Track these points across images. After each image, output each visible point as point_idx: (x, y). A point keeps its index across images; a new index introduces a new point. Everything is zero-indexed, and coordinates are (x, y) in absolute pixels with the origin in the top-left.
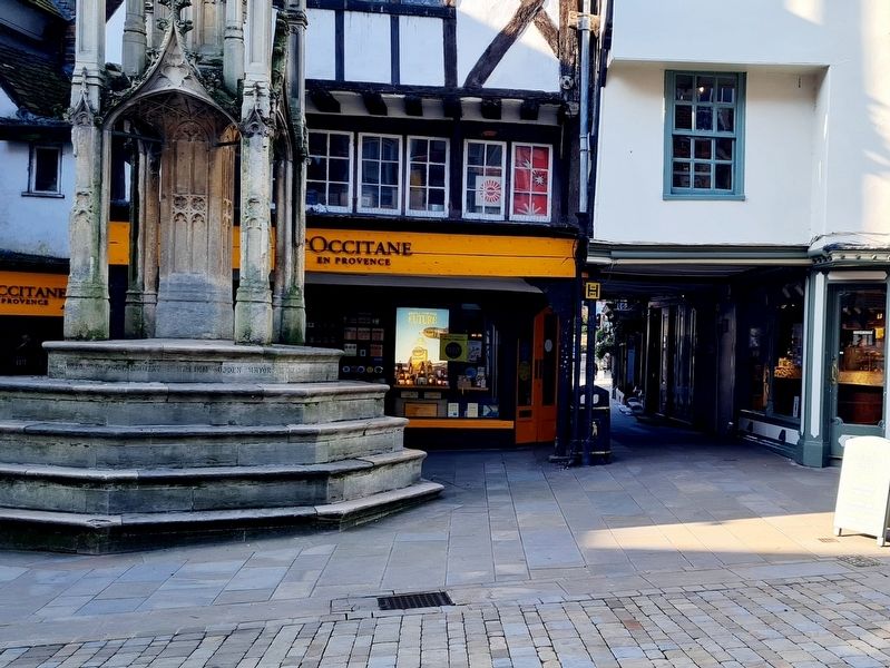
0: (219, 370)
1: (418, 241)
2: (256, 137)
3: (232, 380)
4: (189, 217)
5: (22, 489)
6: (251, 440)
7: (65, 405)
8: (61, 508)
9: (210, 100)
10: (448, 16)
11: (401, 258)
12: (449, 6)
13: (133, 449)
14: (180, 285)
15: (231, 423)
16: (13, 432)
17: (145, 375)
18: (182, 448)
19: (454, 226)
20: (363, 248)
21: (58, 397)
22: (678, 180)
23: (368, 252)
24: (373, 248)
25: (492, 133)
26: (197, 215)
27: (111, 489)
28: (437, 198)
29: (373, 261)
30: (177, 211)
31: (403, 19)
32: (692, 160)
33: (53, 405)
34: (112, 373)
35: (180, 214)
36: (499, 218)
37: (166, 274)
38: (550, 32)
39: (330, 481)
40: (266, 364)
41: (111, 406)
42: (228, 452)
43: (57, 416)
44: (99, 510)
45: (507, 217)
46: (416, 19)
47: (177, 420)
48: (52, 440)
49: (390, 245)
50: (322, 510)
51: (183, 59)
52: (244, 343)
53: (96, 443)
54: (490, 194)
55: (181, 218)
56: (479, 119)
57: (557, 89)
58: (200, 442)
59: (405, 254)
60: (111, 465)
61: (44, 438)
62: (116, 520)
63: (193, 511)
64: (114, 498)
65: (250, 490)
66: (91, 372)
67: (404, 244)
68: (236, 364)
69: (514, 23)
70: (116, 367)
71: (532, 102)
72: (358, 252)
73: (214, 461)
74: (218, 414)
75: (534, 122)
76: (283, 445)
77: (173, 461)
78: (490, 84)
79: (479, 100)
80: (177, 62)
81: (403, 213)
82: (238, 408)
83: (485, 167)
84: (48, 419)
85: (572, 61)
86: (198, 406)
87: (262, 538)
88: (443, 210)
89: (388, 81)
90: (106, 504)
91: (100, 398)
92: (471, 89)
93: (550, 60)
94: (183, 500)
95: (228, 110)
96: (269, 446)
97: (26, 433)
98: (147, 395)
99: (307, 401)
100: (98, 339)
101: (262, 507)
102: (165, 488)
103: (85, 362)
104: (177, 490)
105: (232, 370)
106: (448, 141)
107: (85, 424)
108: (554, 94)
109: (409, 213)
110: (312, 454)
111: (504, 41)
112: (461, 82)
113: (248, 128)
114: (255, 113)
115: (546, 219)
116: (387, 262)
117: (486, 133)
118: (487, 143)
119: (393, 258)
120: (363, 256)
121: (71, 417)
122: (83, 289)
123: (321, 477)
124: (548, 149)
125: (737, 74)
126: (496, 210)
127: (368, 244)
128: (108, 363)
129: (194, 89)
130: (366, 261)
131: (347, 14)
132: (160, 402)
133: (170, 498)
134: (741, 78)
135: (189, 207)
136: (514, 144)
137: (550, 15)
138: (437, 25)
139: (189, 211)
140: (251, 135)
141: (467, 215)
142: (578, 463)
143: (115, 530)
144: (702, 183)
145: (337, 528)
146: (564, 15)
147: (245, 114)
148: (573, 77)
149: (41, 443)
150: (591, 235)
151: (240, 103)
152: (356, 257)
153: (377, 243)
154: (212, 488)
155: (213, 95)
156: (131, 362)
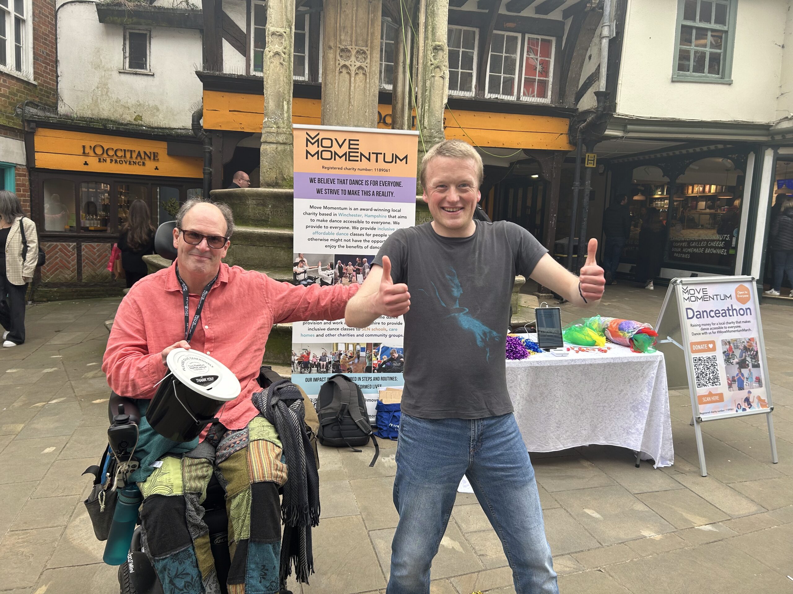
1: (451, 116)
4: (353, 69)
19: (479, 105)
25: (513, 25)
26: (360, 68)
30: (342, 63)
32: (693, 48)
35: (345, 66)
36: (513, 98)
45: (518, 98)
55: (345, 70)
56: (504, 12)
75: (544, 17)
83: (504, 55)
88: (470, 90)
106: (477, 31)
115: (547, 101)
117: (507, 25)
118: (506, 34)
122: (278, 134)
124: (552, 41)
136: (527, 36)
139: (353, 63)
141: (488, 95)
150: (615, 111)
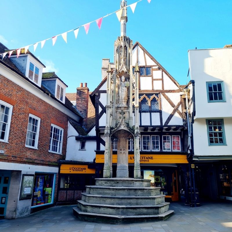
0: (133, 184)
1: (154, 156)
2: (137, 137)
3: (136, 186)
4: (123, 153)
5: (102, 209)
6: (144, 199)
7: (108, 191)
8: (110, 214)
9: (128, 130)
10: (160, 112)
11: (151, 160)
12: (160, 110)
13: (123, 201)
14: (121, 166)
15: (139, 196)
16: (99, 197)
17: (121, 185)
18: (132, 201)
19: (161, 153)
20: (144, 158)
21: (106, 190)
22: (211, 142)
23: (145, 159)
24: (146, 158)
25: (168, 134)
26: (124, 152)
27: (121, 210)
28: (157, 147)
29: (146, 161)
31: (152, 113)
32: (214, 137)
33: (105, 191)
34: (114, 185)
36: (170, 151)
37: (118, 164)
38: (180, 114)
39: (159, 209)
40: (141, 183)
41: (117, 192)
42: (139, 202)
43: (106, 194)
44: (118, 214)
45: (172, 151)
46: (155, 113)
47: (129, 195)
48: (107, 199)
49: (149, 157)
50: (160, 216)
51: (124, 123)
52: (136, 178)
53: (116, 200)
54: (168, 146)
55: (121, 153)
56: (165, 131)
57: (183, 125)
58: (134, 200)
59: (152, 159)
60: (119, 204)
61: (105, 198)
62: (123, 217)
63: (135, 215)
64: (122, 212)
65: (145, 211)
66: (110, 184)
67: (152, 157)
68: (136, 183)
69: (173, 112)
70: (115, 183)
71: (178, 127)
72: (143, 159)
73: (137, 204)
74: (136, 193)
75: (176, 131)
76: (149, 200)
77: (130, 204)
78: (169, 124)
79: (167, 127)
80: (122, 124)
81: (151, 150)
82: (139, 192)
83: (167, 141)
84: (104, 194)
85: (185, 119)
86: (132, 192)
87: (149, 222)
88: (159, 150)
89: (150, 125)
90: (120, 213)
91: (115, 190)
92: (165, 125)
93: (181, 119)
94: (133, 213)
95: (132, 132)
96: (147, 201)
97: (102, 197)
98: (124, 189)
99: (152, 191)
100: (109, 178)
101: (147, 215)
102: (130, 210)
103: (108, 182)
104: (132, 210)
105: (136, 184)
106: (159, 136)
107: (112, 196)
108: (182, 125)
109: (152, 151)
110: (154, 203)
111: (171, 116)
112: (163, 124)
113: (136, 135)
114: (137, 132)
115: (180, 151)
116: (148, 161)
117: (167, 134)
118: (167, 136)
119: (149, 160)
120: (144, 160)
121: (109, 194)
122: (107, 168)
123: (158, 208)
124: (179, 136)
125: (221, 119)
126: (169, 149)
127: (144, 157)
128: (113, 183)
129: (126, 129)
130: (144, 161)
131: (142, 113)
132: (126, 191)
133: (131, 212)
134: (222, 120)
135: (123, 151)
136: (172, 136)
137: (180, 110)
138: (158, 114)
139: (123, 152)
140: (136, 137)
141: (163, 151)
142: (193, 206)
143: (124, 219)
144: (217, 142)
145: (162, 220)
146: (182, 110)
147: (135, 133)
148: (185, 122)
149: (105, 200)
150: (194, 154)
151: (134, 131)
152: (142, 160)
153: (146, 157)
154: (138, 210)
155: (129, 130)
156: (118, 182)
